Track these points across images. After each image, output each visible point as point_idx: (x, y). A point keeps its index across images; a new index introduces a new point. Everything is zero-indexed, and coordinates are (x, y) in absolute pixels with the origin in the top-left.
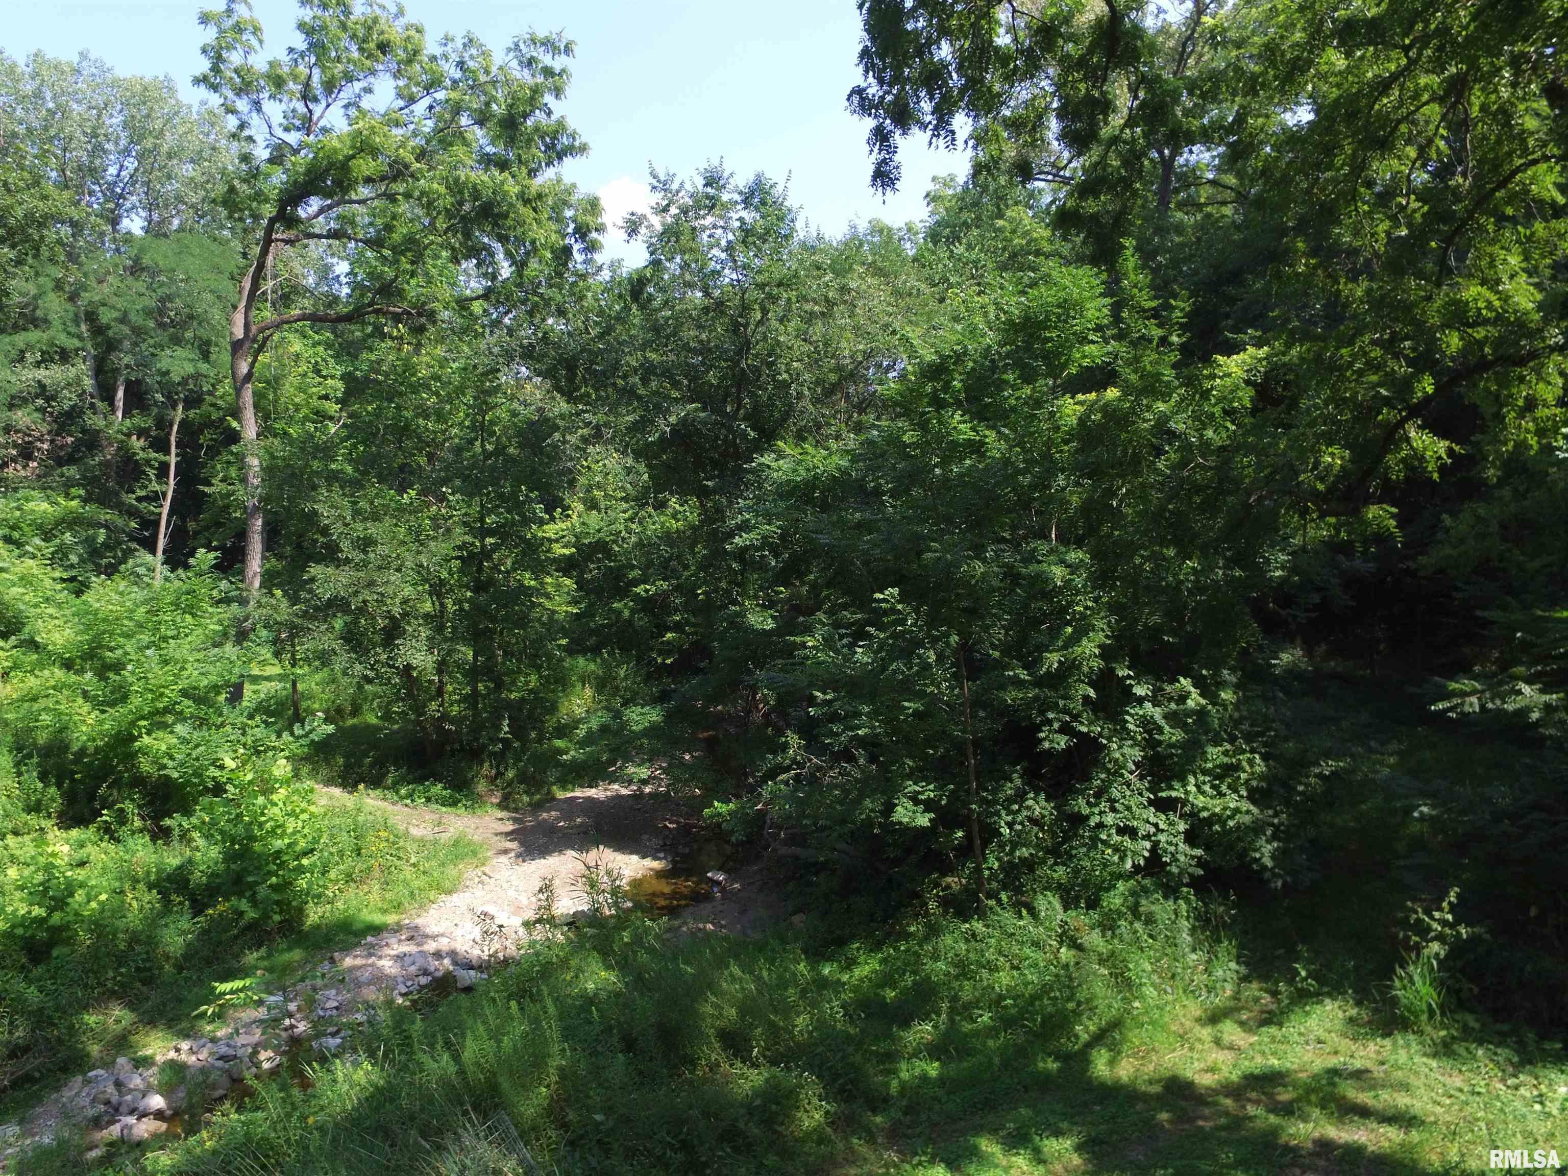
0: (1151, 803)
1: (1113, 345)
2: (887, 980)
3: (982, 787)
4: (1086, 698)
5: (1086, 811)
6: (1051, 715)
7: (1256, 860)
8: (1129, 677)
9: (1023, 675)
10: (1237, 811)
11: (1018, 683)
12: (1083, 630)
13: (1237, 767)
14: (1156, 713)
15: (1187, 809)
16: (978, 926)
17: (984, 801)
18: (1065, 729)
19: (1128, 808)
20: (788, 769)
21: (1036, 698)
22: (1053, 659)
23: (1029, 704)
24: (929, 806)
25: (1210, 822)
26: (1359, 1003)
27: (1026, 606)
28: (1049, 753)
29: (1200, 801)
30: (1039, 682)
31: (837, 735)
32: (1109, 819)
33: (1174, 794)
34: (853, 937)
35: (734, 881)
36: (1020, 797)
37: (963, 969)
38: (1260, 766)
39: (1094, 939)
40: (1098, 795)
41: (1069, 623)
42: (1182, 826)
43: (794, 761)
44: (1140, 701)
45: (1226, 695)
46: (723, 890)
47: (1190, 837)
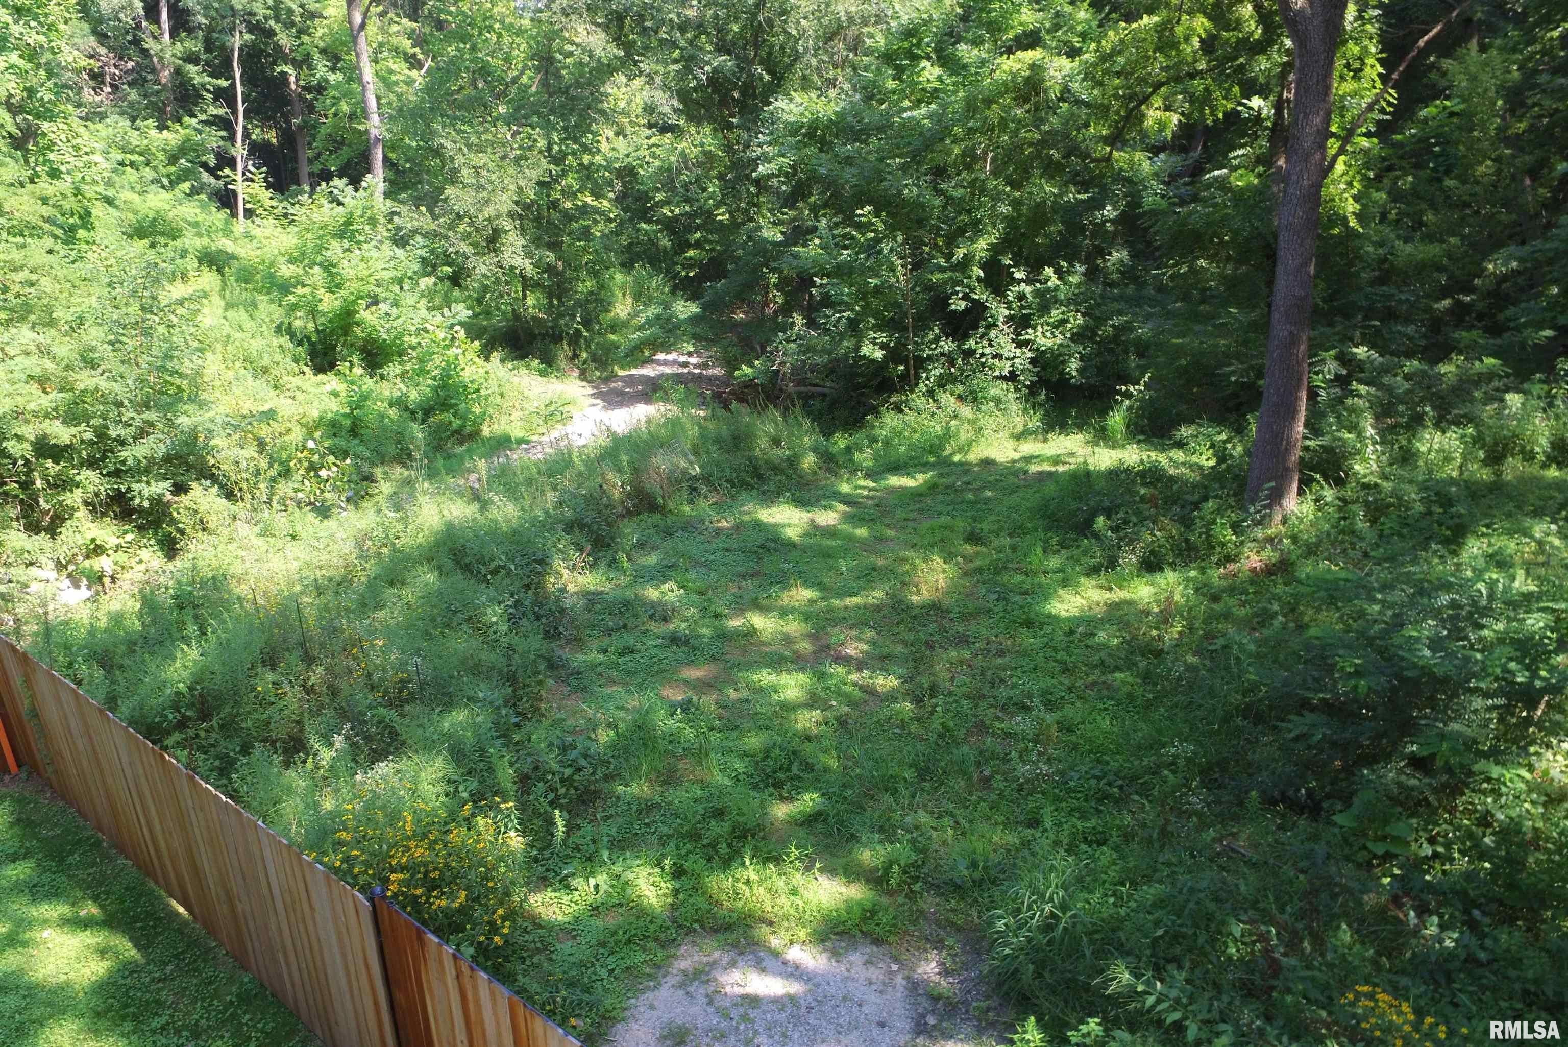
0: (1013, 341)
3: (915, 335)
4: (979, 279)
5: (974, 347)
6: (958, 289)
7: (1068, 373)
8: (1010, 266)
9: (942, 262)
10: (1062, 345)
11: (939, 268)
13: (1066, 321)
14: (1027, 289)
15: (1034, 346)
17: (916, 343)
18: (966, 297)
19: (1000, 344)
21: (951, 278)
22: (960, 253)
23: (945, 283)
24: (883, 346)
25: (1044, 353)
28: (955, 312)
29: (1041, 340)
30: (954, 268)
31: (829, 317)
32: (988, 351)
33: (1028, 337)
36: (937, 339)
38: (1080, 320)
39: (968, 413)
40: (982, 337)
42: (1029, 355)
43: (798, 335)
44: (1019, 281)
45: (1074, 279)
47: (1033, 361)
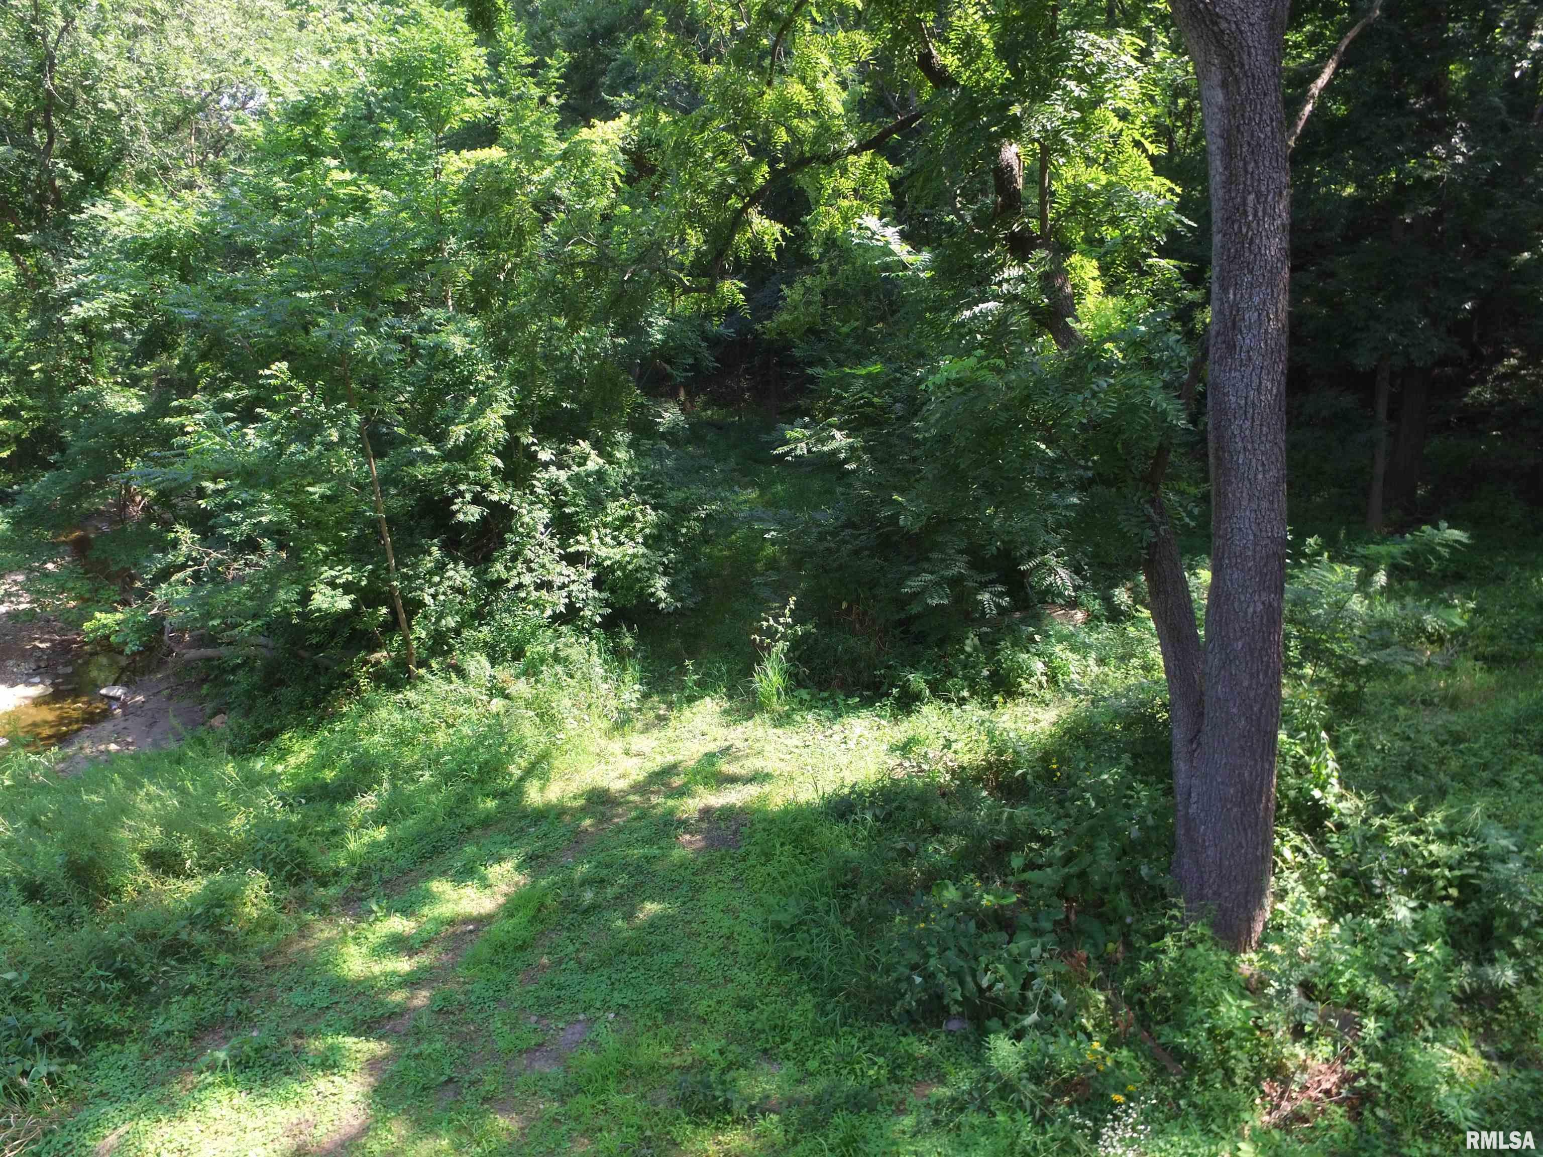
0: (562, 557)
1: (494, 101)
2: (325, 762)
3: (400, 563)
4: (495, 470)
5: (504, 575)
6: (462, 487)
7: (652, 595)
8: (533, 444)
9: (431, 450)
10: (634, 556)
11: (428, 459)
12: (486, 402)
13: (631, 519)
14: (563, 475)
15: (593, 560)
16: (411, 695)
17: (405, 577)
18: (477, 500)
19: (543, 566)
20: (183, 567)
21: (447, 472)
22: (459, 432)
23: (440, 479)
24: (348, 588)
25: (611, 569)
26: (730, 698)
27: (429, 378)
28: (463, 523)
29: (603, 552)
30: (448, 456)
31: (236, 524)
32: (527, 579)
33: (581, 548)
34: (282, 729)
35: (135, 693)
36: (440, 568)
37: (401, 738)
38: (651, 515)
39: (521, 688)
40: (514, 559)
41: (473, 393)
42: (590, 575)
43: (189, 557)
44: (546, 465)
45: (620, 454)
46: (124, 705)
47: (597, 583)
